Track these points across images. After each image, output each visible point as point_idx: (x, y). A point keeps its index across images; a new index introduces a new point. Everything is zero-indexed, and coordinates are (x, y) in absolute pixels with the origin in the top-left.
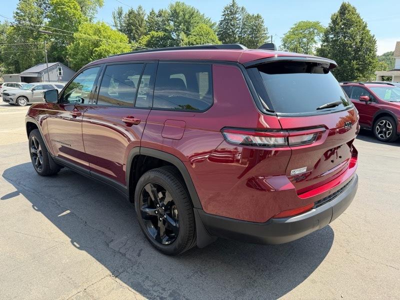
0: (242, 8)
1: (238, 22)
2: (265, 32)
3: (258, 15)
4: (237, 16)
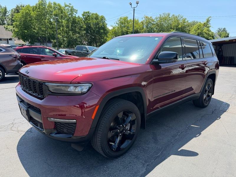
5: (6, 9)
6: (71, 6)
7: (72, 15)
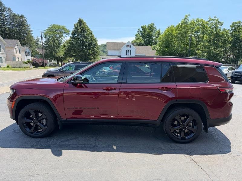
0: (9, 9)
1: (6, 17)
2: (29, 27)
3: (22, 15)
4: (5, 13)
5: (159, 31)
6: (216, 19)
7: (216, 29)
